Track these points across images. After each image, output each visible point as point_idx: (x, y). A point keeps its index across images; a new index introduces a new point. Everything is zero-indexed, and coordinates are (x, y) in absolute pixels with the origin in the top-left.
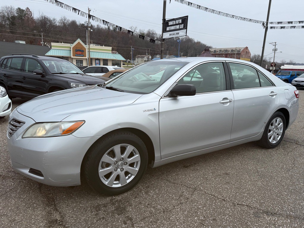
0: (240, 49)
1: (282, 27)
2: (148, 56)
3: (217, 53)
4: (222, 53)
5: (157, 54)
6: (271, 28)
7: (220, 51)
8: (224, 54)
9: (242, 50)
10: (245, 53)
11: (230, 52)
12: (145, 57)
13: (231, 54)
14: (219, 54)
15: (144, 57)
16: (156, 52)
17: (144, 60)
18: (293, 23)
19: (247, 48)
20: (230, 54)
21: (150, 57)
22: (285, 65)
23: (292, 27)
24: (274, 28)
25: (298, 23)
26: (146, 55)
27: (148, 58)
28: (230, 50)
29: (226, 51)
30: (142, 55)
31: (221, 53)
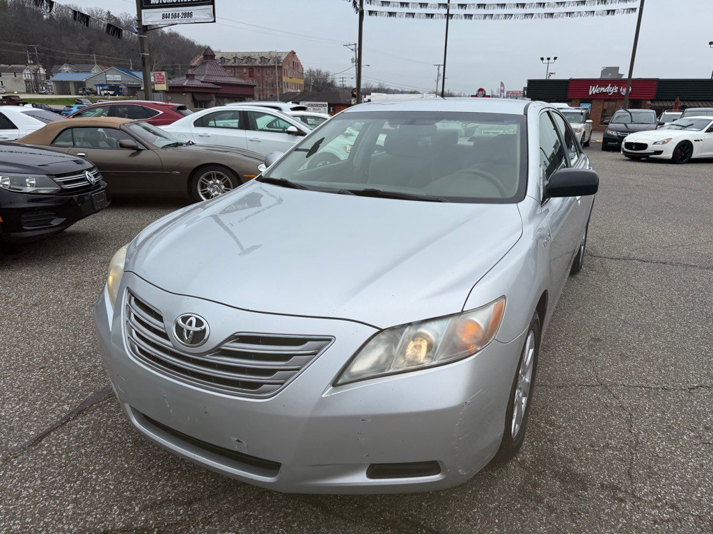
0: (280, 55)
1: (391, 14)
2: (36, 67)
3: (228, 64)
4: (241, 64)
5: (61, 63)
6: (371, 13)
7: (235, 58)
8: (245, 67)
9: (283, 58)
10: (291, 65)
11: (257, 63)
12: (25, 71)
13: (262, 67)
14: (234, 67)
15: (21, 71)
16: (58, 57)
17: (22, 78)
18: (410, 5)
19: (293, 53)
20: (258, 67)
21: (42, 71)
22: (373, 94)
23: (409, 14)
24: (376, 15)
25: (419, 6)
26: (26, 63)
27: (35, 74)
28: (257, 57)
29: (249, 58)
30: (13, 66)
31: (237, 64)
